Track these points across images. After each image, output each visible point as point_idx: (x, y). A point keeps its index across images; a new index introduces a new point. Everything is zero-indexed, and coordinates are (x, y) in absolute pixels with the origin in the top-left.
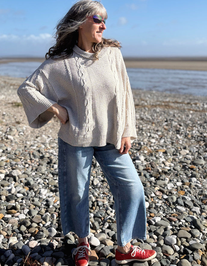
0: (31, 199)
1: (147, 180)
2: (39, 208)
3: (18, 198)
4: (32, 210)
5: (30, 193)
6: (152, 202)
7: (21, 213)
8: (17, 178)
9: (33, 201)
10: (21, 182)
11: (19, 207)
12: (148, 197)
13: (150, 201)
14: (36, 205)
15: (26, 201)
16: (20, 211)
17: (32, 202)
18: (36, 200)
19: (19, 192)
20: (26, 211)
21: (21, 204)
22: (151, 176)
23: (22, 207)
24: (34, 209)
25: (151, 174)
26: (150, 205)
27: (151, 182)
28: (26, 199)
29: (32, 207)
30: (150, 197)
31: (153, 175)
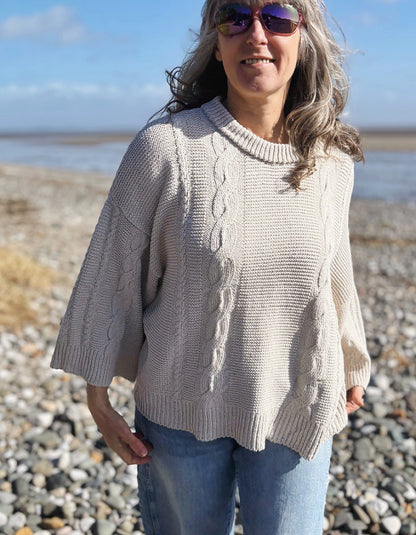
0: (104, 487)
1: (395, 449)
2: (120, 515)
3: (73, 481)
4: (102, 520)
5: (102, 470)
6: (409, 516)
7: (73, 529)
8: (78, 427)
9: (107, 493)
10: (86, 436)
11: (70, 509)
12: (397, 500)
13: (403, 514)
14: (112, 507)
15: (90, 493)
16: (71, 521)
17: (105, 497)
18: (116, 490)
19: (77, 467)
20: (88, 522)
21: (79, 500)
22: (406, 435)
23: (80, 510)
24: (108, 517)
25: (407, 428)
26: (403, 526)
27: (405, 454)
28: (93, 487)
29: (104, 509)
30: (402, 500)
31: (412, 433)
